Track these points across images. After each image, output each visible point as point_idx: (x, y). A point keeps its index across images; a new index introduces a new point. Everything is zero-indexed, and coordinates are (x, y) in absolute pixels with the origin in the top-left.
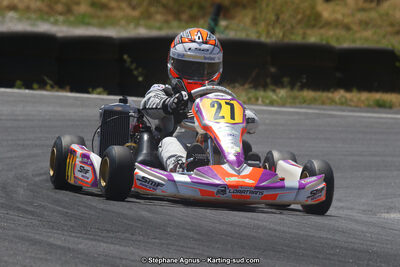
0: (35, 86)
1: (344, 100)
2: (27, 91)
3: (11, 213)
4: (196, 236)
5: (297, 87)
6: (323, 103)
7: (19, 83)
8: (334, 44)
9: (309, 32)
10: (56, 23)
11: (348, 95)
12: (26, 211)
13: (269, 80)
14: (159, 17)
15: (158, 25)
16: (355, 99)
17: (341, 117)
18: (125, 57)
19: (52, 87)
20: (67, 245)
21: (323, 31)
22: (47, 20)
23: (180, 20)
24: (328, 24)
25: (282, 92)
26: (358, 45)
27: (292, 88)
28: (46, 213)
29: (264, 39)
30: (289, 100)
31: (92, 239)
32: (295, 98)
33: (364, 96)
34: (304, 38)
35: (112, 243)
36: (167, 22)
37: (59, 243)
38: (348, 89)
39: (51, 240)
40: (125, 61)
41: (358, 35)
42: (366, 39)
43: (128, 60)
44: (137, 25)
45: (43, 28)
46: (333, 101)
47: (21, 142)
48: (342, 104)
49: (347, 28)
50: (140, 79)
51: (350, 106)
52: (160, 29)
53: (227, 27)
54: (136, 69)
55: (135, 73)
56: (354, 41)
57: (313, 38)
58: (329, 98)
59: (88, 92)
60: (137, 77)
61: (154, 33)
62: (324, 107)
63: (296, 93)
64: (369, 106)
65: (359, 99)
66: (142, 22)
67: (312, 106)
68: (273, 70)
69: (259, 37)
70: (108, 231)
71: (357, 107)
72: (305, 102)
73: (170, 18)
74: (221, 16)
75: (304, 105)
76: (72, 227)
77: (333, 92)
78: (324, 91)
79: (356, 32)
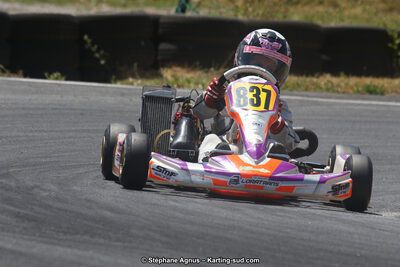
1: (330, 85)
4: (164, 239)
6: (307, 89)
8: (319, 22)
9: (292, 9)
11: (335, 80)
15: (123, 2)
16: (343, 85)
17: (328, 104)
18: (86, 37)
19: (3, 72)
21: (307, 9)
26: (347, 23)
29: (241, 17)
33: (353, 80)
34: (285, 17)
38: (335, 73)
40: (85, 42)
41: (346, 13)
42: (356, 17)
43: (89, 41)
46: (318, 87)
48: (328, 90)
49: (335, 4)
50: (103, 62)
51: (338, 92)
53: (199, 5)
54: (98, 50)
55: (97, 55)
57: (297, 16)
58: (313, 84)
59: (45, 78)
60: (99, 60)
61: (118, 11)
62: (307, 93)
64: (358, 92)
65: (347, 84)
67: (296, 92)
69: (236, 15)
71: (345, 94)
76: (25, 228)
77: (318, 77)
78: (307, 75)
79: (344, 8)
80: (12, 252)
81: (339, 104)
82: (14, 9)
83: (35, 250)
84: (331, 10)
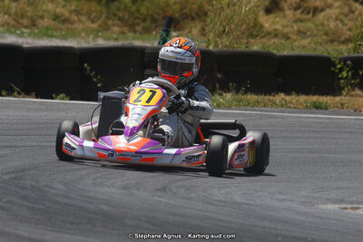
0: (4, 93)
1: (283, 102)
5: (241, 92)
6: (265, 106)
9: (252, 40)
10: (21, 35)
11: (288, 98)
13: (217, 85)
14: (116, 29)
15: (115, 36)
16: (294, 101)
18: (86, 65)
19: (19, 94)
21: (264, 40)
22: (13, 33)
23: (135, 32)
24: (269, 33)
25: (229, 96)
26: (296, 52)
27: (237, 92)
29: (211, 48)
30: (234, 103)
32: (240, 101)
33: (303, 98)
34: (247, 47)
36: (123, 33)
38: (288, 93)
39: (19, 232)
40: (86, 69)
41: (296, 44)
42: (304, 47)
43: (88, 68)
44: (97, 36)
45: (10, 40)
46: (274, 103)
48: (282, 106)
49: (287, 37)
50: (99, 85)
51: (290, 107)
52: (117, 40)
54: (96, 76)
55: (95, 80)
56: (293, 49)
57: (256, 46)
58: (270, 101)
59: (53, 98)
60: (96, 84)
61: (112, 44)
62: (266, 109)
63: (241, 96)
64: (307, 107)
65: (297, 101)
66: (100, 34)
68: (219, 76)
69: (208, 46)
70: (71, 223)
71: (296, 109)
72: (248, 105)
73: (126, 30)
74: (173, 28)
75: (248, 107)
76: (38, 220)
77: (274, 96)
78: (265, 94)
79: (295, 41)
81: (291, 117)
82: (27, 43)
84: (283, 41)
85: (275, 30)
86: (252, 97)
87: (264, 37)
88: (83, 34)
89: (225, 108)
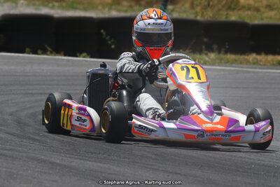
0: (39, 52)
1: (255, 61)
2: (34, 56)
3: (25, 141)
4: (153, 157)
5: (222, 52)
6: (241, 63)
7: (28, 50)
8: (248, 21)
9: (230, 13)
10: (53, 8)
11: (259, 57)
12: (34, 140)
13: (204, 47)
14: (125, 3)
15: (125, 9)
16: (263, 60)
17: (253, 72)
18: (102, 31)
19: (51, 53)
20: (63, 163)
21: (240, 12)
22: (47, 6)
23: (140, 5)
24: (243, 7)
25: (212, 55)
26: (266, 22)
27: (219, 52)
28: (48, 141)
29: (199, 18)
30: (218, 61)
31: (81, 159)
32: (221, 59)
33: (270, 57)
34: (227, 17)
35: (95, 161)
36: (131, 6)
37: (58, 161)
38: (259, 53)
39: (53, 160)
40: (102, 34)
41: (265, 15)
42: (271, 18)
43: (104, 33)
44: (110, 9)
45: (44, 11)
46: (248, 62)
47: (30, 92)
48: (254, 63)
49: (258, 10)
50: (113, 47)
51: (260, 65)
52: (126, 11)
53: (173, 10)
54: (110, 39)
55: (109, 42)
56: (262, 19)
57: (234, 17)
58: (245, 60)
59: (77, 56)
60: (110, 45)
61: (122, 14)
62: (241, 66)
63: (222, 56)
64: (273, 64)
65: (266, 60)
66: (114, 7)
67: (234, 65)
68: (205, 40)
69: (196, 17)
70: (92, 153)
71: (265, 66)
72: (228, 62)
73: (133, 4)
74: (169, 3)
75: (228, 64)
76: (67, 150)
77: (248, 55)
78: (241, 54)
79: (263, 13)
80: (60, 165)
81: (261, 72)
82: (57, 14)
83: (73, 164)
84: (255, 13)
85: (249, 5)
86: (231, 57)
87: (240, 9)
88: (100, 7)
89: (210, 64)
